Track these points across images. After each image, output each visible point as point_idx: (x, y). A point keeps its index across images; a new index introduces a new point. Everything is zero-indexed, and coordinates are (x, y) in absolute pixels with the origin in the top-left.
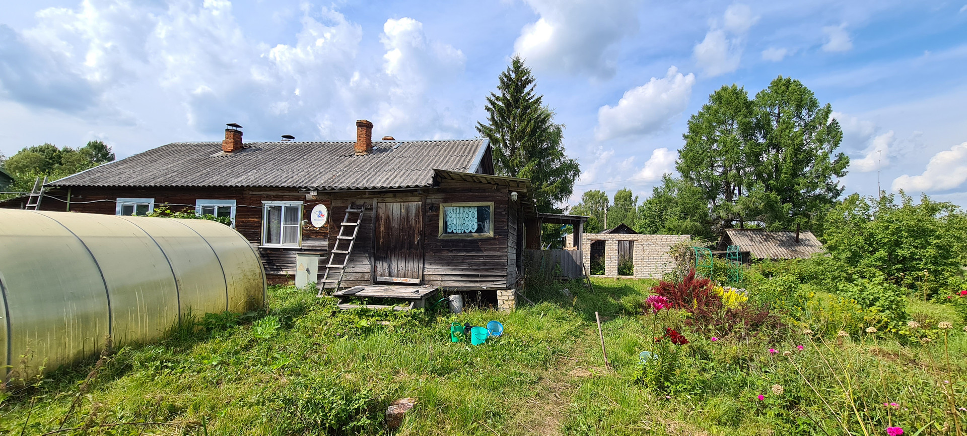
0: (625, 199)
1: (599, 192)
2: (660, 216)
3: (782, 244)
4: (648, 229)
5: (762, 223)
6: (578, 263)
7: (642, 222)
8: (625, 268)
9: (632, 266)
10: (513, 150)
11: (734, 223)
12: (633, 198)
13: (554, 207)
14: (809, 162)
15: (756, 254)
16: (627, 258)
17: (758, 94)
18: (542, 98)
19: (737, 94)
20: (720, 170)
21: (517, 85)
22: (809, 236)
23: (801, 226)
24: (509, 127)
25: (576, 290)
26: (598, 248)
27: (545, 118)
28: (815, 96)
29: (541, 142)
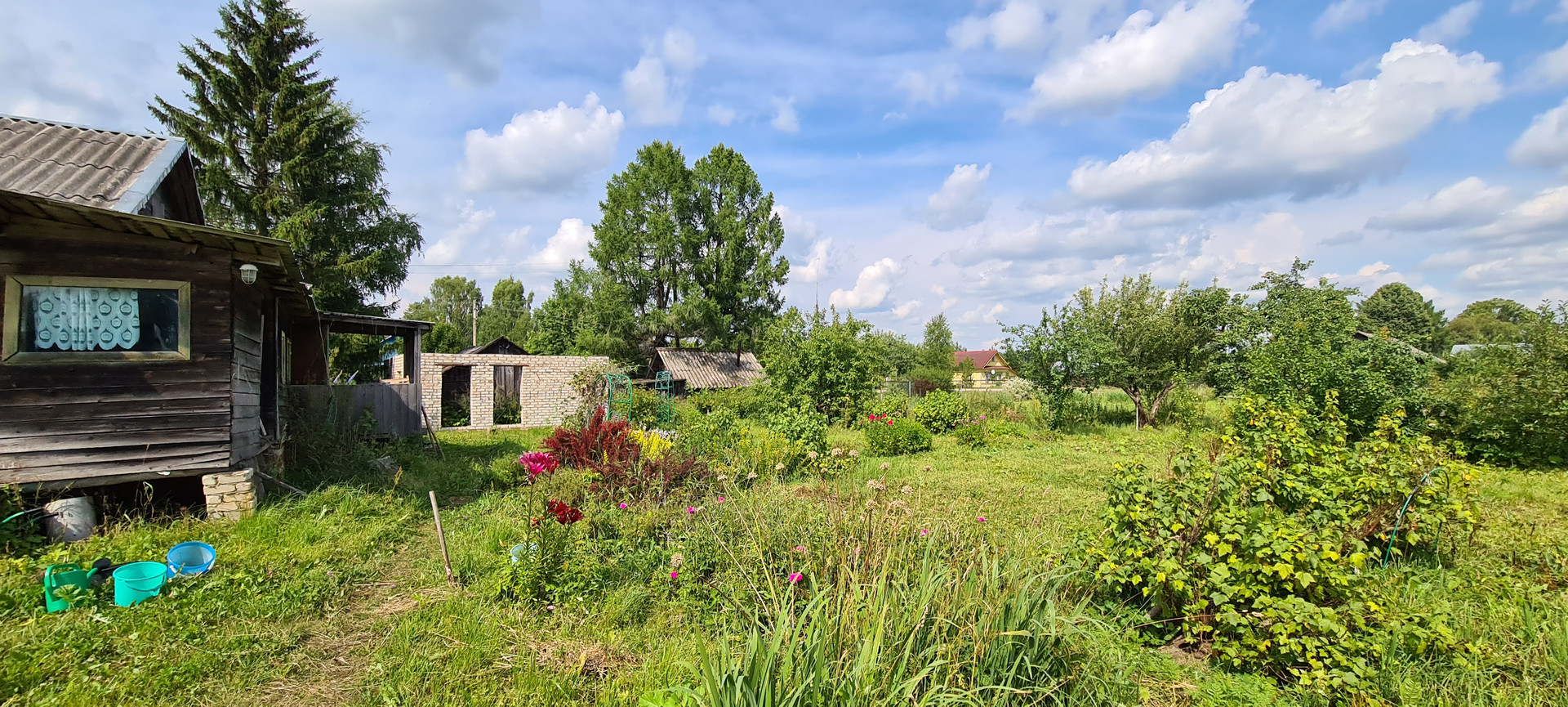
0: (512, 295)
1: (464, 280)
2: (568, 327)
3: (722, 368)
4: (549, 347)
5: (701, 340)
6: (412, 407)
7: (541, 335)
8: (506, 412)
9: (519, 408)
10: (263, 177)
11: (668, 339)
12: (526, 295)
13: (366, 303)
14: (751, 263)
15: (692, 384)
16: (509, 394)
17: (698, 162)
18: (335, 84)
19: (673, 156)
20: (651, 262)
21: (270, 41)
22: (748, 357)
23: (743, 345)
24: (250, 126)
25: (407, 456)
26: (456, 381)
27: (342, 125)
28: (759, 180)
29: (334, 171)
